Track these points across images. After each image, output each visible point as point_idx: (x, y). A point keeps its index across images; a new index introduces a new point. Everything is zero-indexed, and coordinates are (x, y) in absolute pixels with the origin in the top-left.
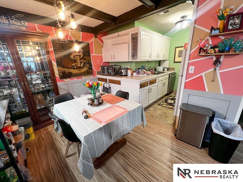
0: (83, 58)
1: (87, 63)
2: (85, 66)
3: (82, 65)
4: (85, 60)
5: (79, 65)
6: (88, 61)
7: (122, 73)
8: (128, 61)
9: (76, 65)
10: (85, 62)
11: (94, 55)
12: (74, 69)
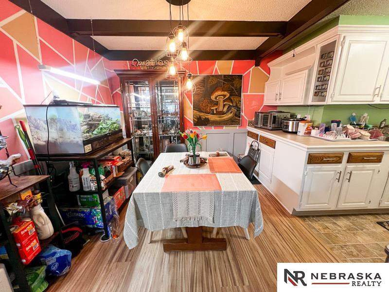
0: (229, 99)
1: (234, 106)
2: (230, 111)
3: (225, 109)
4: (232, 102)
5: (221, 109)
6: (236, 103)
7: (287, 126)
8: (302, 104)
9: (216, 109)
10: (231, 104)
11: (248, 93)
12: (213, 114)
